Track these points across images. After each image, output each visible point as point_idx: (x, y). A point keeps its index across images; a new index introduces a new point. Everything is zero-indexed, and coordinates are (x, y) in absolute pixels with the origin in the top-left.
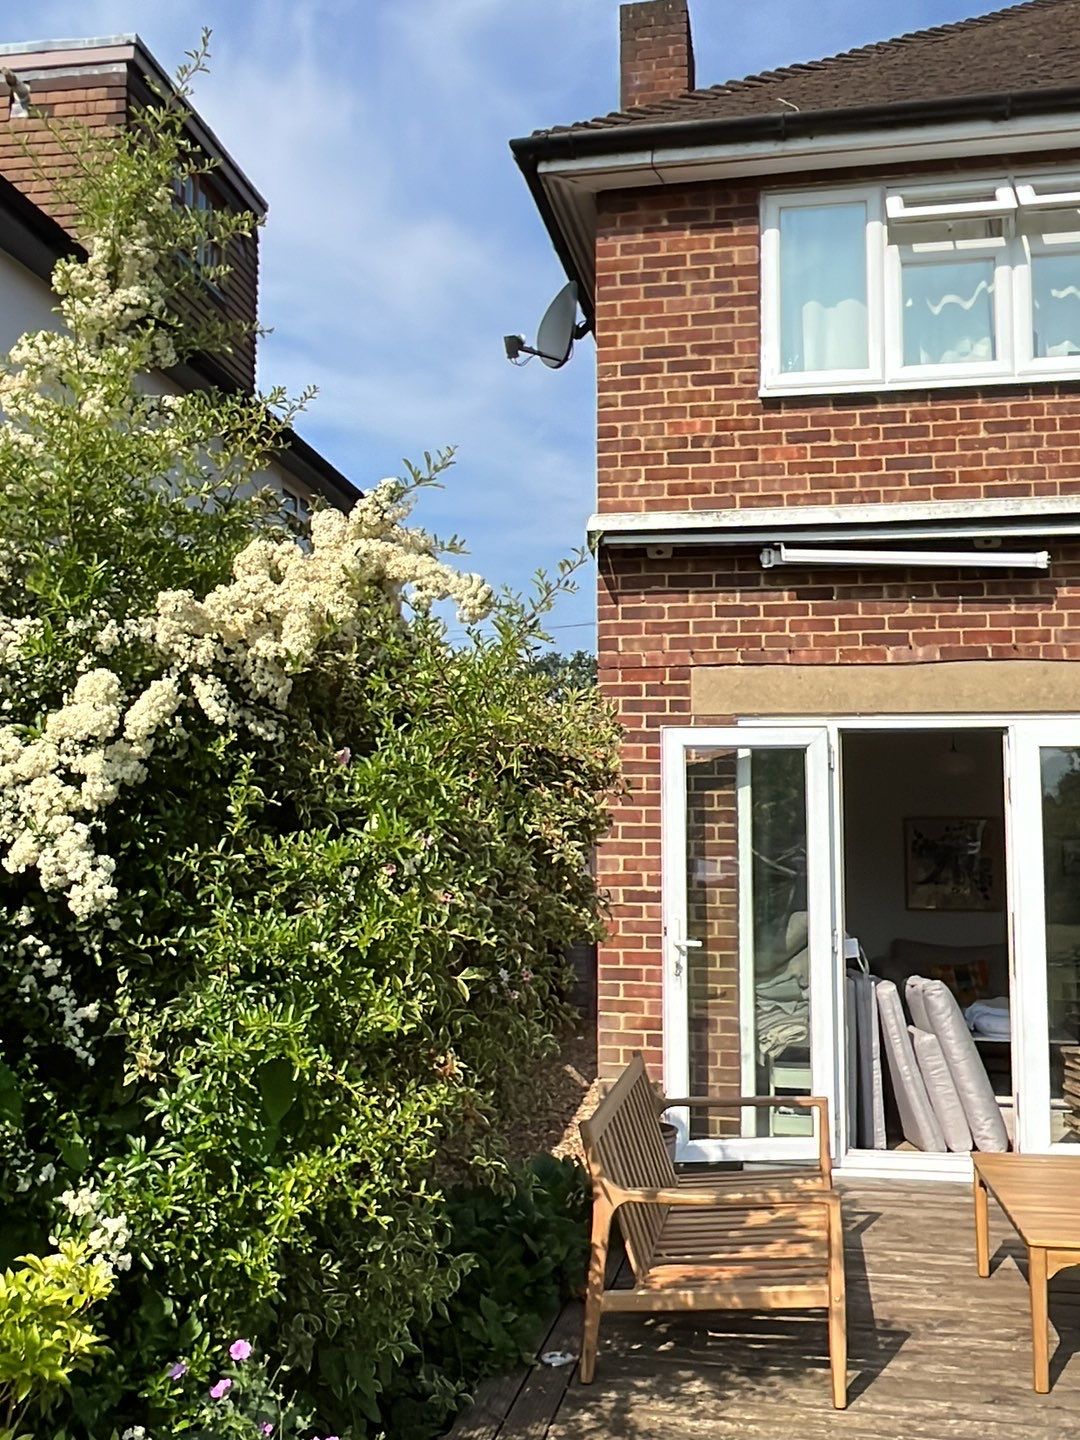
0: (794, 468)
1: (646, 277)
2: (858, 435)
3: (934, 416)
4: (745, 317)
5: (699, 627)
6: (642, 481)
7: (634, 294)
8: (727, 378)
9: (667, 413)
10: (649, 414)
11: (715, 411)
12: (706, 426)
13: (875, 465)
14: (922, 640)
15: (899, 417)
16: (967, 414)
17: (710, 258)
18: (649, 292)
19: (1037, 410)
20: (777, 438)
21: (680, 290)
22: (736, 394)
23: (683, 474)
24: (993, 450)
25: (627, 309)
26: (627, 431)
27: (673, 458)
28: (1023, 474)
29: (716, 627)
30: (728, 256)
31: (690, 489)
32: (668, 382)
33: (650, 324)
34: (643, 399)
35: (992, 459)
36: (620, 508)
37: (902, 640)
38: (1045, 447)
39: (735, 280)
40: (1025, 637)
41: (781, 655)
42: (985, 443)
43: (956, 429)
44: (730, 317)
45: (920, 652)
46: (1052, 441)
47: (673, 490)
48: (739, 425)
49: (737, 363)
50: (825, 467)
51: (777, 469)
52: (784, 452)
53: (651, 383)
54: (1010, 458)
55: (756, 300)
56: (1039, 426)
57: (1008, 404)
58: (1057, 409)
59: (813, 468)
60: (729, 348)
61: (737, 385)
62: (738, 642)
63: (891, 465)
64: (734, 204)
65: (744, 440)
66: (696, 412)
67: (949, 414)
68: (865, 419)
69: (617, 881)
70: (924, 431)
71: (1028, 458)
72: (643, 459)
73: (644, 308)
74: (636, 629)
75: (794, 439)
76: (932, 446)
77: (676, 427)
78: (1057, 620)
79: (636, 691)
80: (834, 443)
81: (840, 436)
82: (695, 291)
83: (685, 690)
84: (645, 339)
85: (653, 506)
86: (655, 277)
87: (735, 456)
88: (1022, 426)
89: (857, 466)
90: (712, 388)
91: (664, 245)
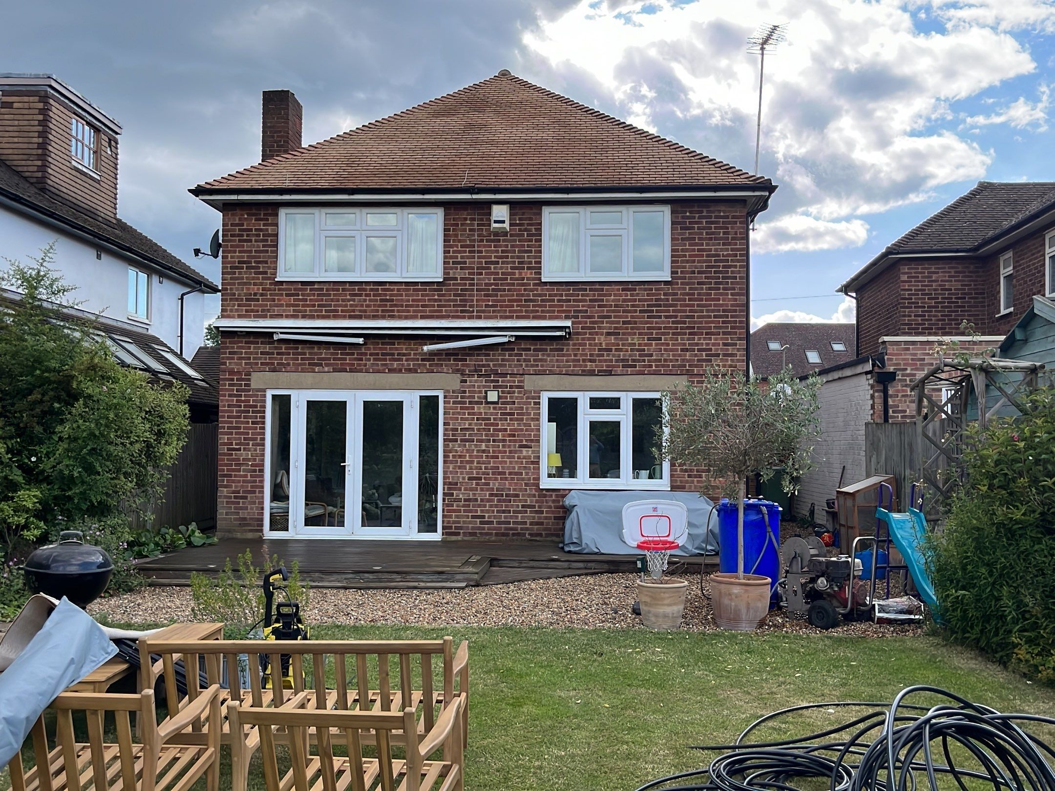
0: (287, 305)
1: (239, 235)
2: (309, 295)
3: (333, 290)
4: (272, 252)
5: (254, 359)
6: (236, 307)
7: (234, 241)
8: (266, 273)
9: (245, 284)
10: (239, 284)
11: (261, 284)
12: (258, 289)
13: (314, 306)
14: (327, 365)
15: (322, 289)
16: (343, 290)
17: (261, 230)
18: (240, 241)
19: (365, 290)
20: (282, 295)
21: (251, 241)
22: (269, 278)
23: (250, 305)
24: (351, 302)
25: (232, 246)
26: (231, 289)
27: (247, 300)
28: (360, 311)
29: (260, 359)
30: (267, 230)
31: (252, 311)
32: (246, 273)
33: (240, 252)
34: (237, 278)
35: (351, 305)
36: (229, 317)
37: (321, 365)
38: (368, 303)
39: (269, 238)
40: (359, 365)
41: (281, 369)
42: (349, 300)
43: (340, 295)
44: (267, 251)
45: (326, 369)
46: (370, 300)
47: (247, 311)
48: (270, 290)
49: (269, 268)
50: (298, 305)
51: (282, 305)
52: (285, 300)
53: (240, 273)
54: (356, 306)
55: (277, 246)
56: (366, 295)
57: (357, 288)
58: (371, 290)
59: (293, 305)
60: (266, 262)
61: (269, 275)
62: (267, 364)
63: (319, 306)
64: (270, 212)
65: (271, 294)
66: (255, 284)
67: (338, 290)
68: (311, 290)
69: (225, 444)
70: (330, 295)
71: (362, 306)
72: (237, 300)
73: (238, 246)
74: (233, 359)
75: (287, 295)
76: (332, 300)
77: (248, 289)
78: (369, 360)
79: (233, 380)
80: (300, 297)
81: (302, 295)
82: (255, 242)
83: (249, 380)
84: (238, 257)
85: (240, 316)
86: (242, 235)
87: (268, 300)
88: (361, 295)
89: (308, 306)
90: (261, 276)
91: (245, 224)
